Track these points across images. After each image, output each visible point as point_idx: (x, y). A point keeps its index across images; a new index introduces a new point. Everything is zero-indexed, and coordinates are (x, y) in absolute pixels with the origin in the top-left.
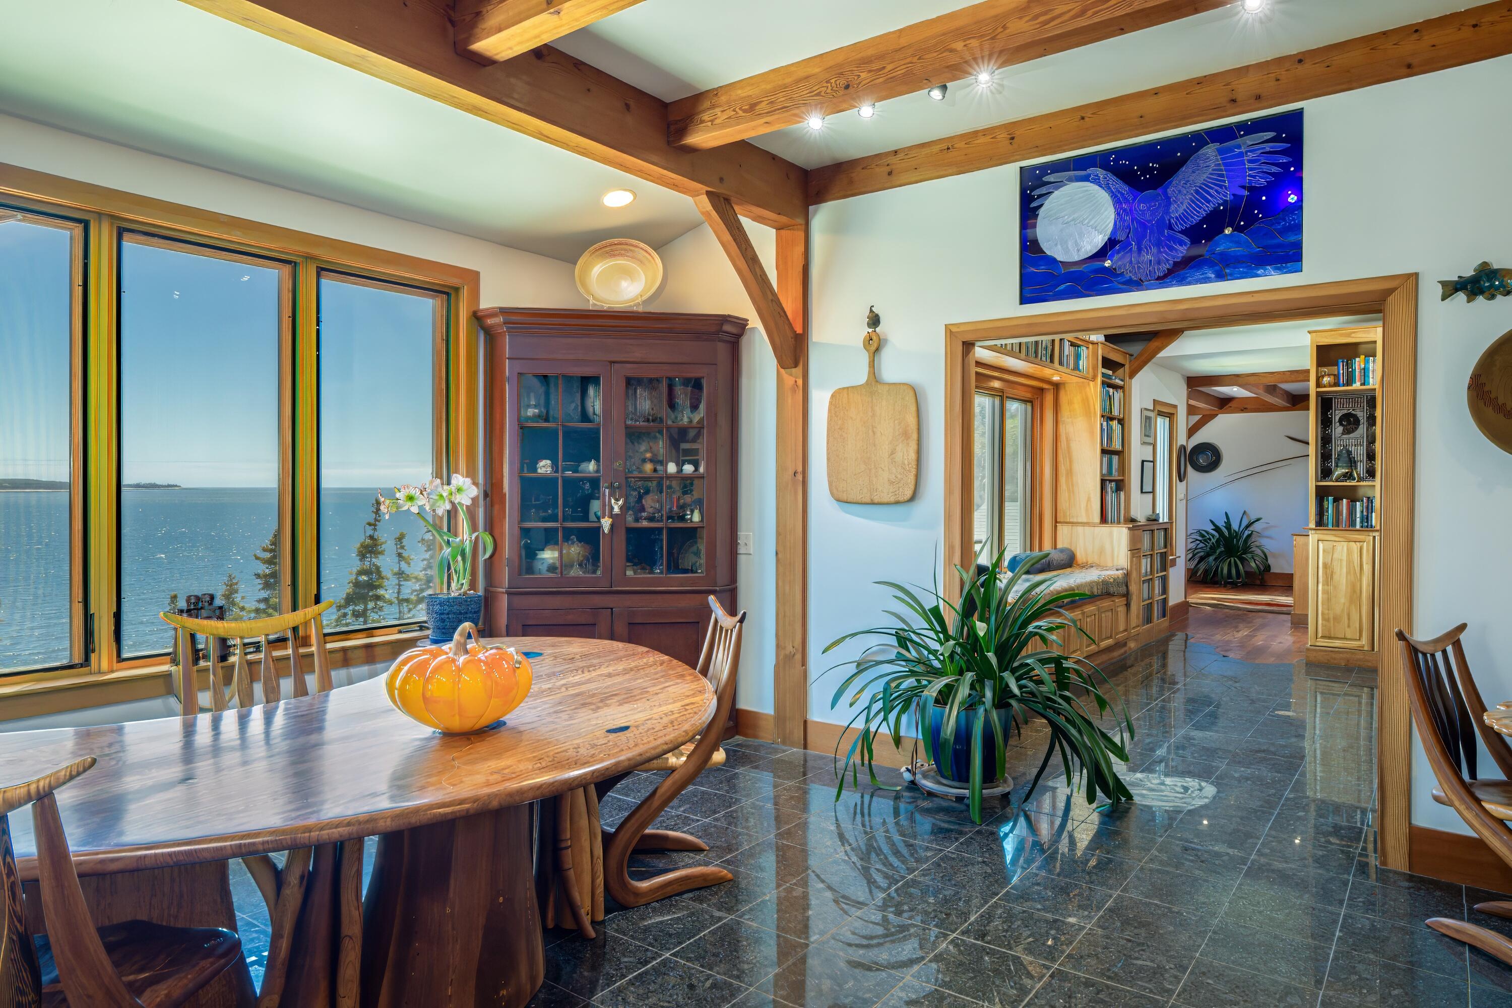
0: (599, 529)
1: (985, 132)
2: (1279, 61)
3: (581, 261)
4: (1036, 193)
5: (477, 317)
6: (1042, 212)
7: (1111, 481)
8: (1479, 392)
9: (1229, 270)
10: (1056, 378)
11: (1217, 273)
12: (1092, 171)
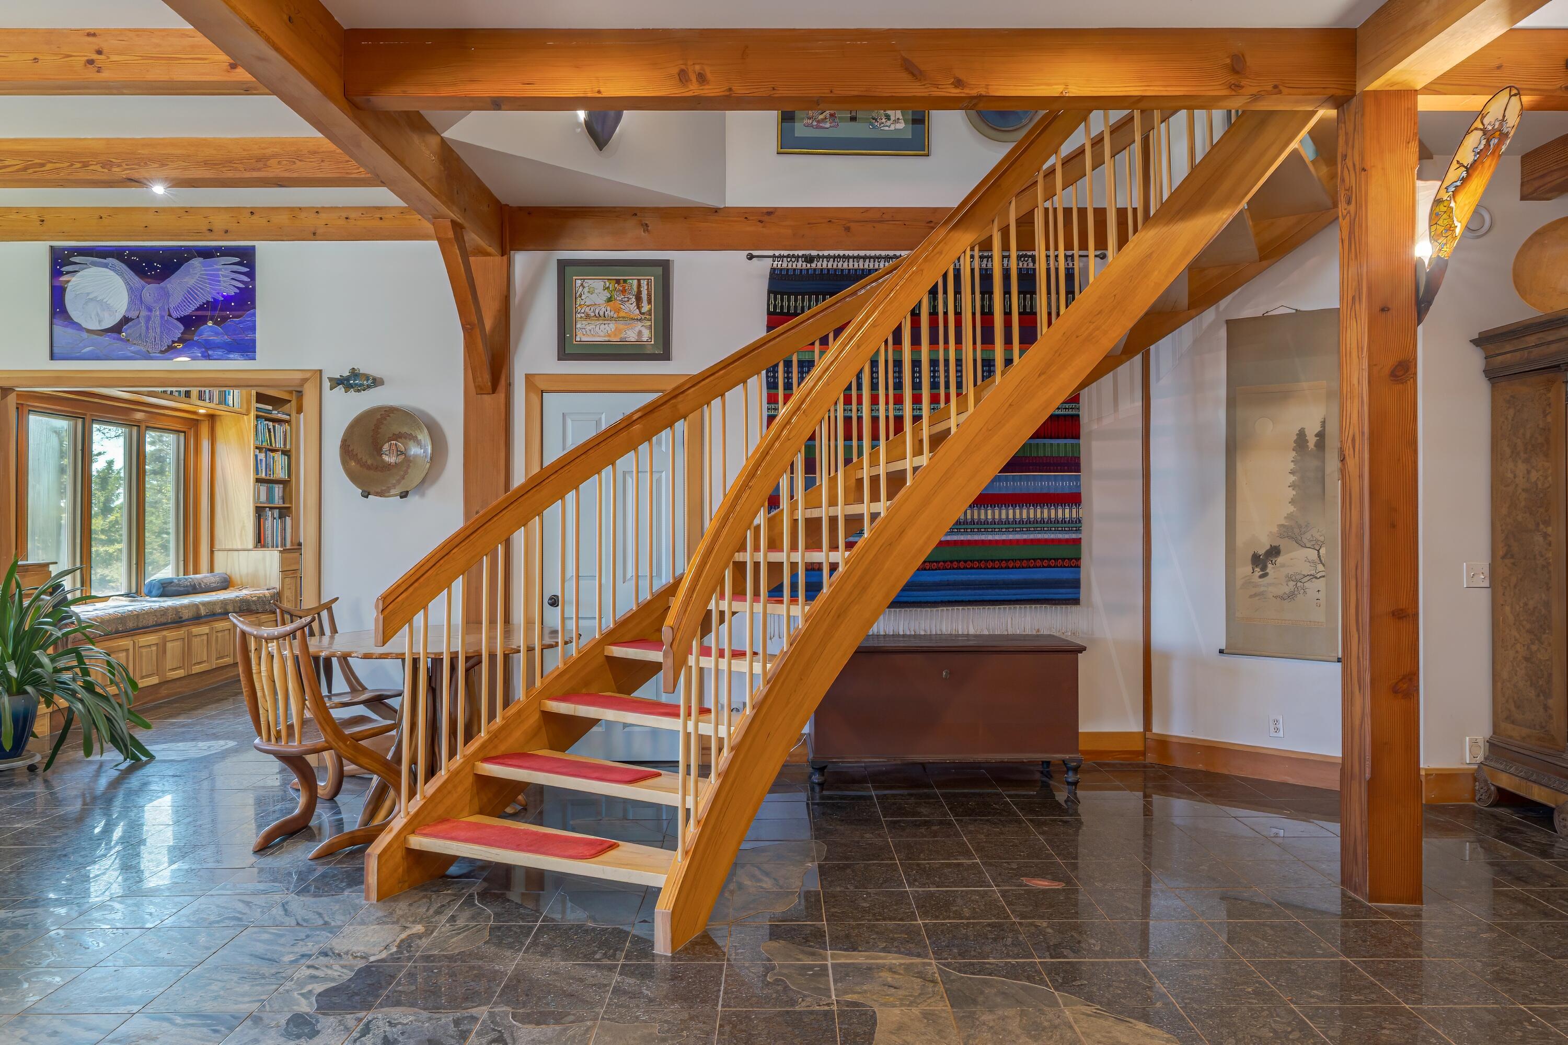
1: (18, 210)
4: (65, 269)
6: (69, 285)
7: (271, 508)
8: (347, 450)
9: (210, 352)
10: (202, 411)
11: (202, 353)
12: (110, 261)
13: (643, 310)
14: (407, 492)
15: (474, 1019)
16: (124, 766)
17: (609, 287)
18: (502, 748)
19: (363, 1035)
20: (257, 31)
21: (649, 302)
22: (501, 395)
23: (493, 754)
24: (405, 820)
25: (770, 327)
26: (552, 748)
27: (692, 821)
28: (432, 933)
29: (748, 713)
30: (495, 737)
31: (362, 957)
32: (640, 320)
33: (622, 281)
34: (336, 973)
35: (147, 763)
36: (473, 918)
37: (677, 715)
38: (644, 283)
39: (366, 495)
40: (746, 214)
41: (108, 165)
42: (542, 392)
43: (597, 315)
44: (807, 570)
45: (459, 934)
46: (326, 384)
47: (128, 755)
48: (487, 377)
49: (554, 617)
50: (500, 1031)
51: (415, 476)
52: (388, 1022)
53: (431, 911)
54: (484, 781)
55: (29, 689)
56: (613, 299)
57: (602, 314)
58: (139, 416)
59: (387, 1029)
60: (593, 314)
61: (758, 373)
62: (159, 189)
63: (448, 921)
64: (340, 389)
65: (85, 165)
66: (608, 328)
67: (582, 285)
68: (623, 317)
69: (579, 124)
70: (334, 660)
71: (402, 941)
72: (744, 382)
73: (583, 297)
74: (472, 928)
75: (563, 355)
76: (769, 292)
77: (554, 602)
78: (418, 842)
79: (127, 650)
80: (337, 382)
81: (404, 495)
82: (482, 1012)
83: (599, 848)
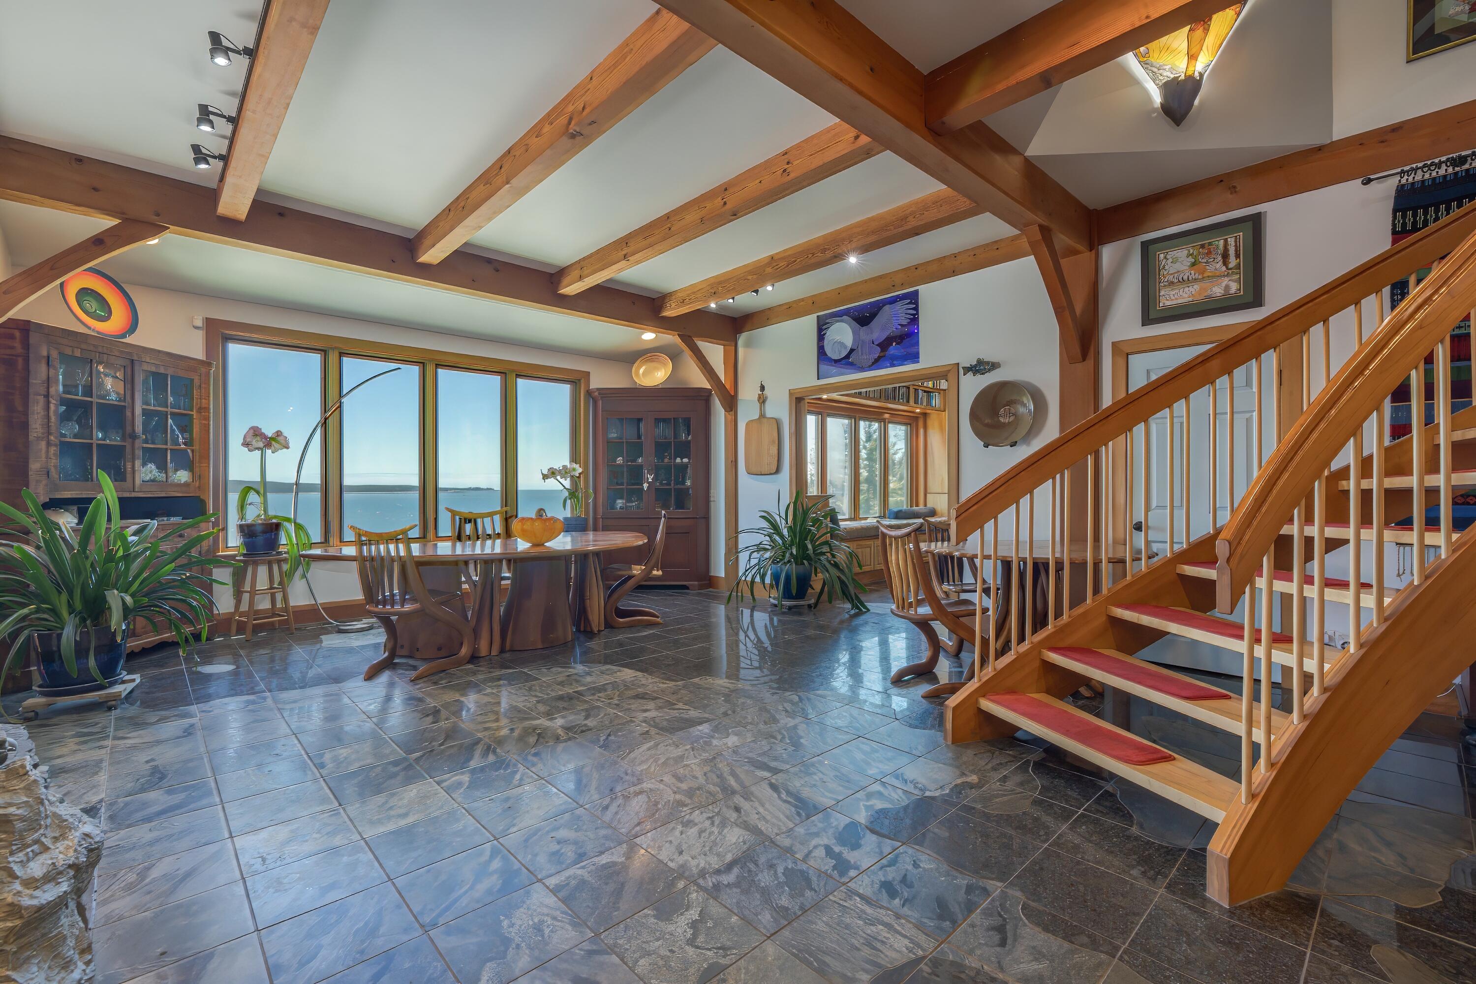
0: (643, 489)
1: (802, 300)
2: (908, 269)
3: (636, 365)
4: (824, 327)
5: (589, 393)
6: (826, 336)
8: (974, 416)
9: (895, 362)
10: (918, 411)
11: (890, 364)
12: (845, 317)
13: (1230, 266)
14: (1016, 442)
15: (986, 892)
16: (853, 612)
17: (1193, 253)
18: (1068, 642)
19: (889, 866)
20: (841, 79)
21: (1237, 256)
22: (1090, 362)
23: (1061, 645)
24: (977, 685)
25: (1394, 242)
26: (1119, 649)
27: (1262, 761)
28: (981, 787)
29: (1352, 650)
30: (1060, 631)
31: (921, 790)
32: (1228, 275)
33: (1206, 246)
34: (896, 797)
35: (865, 612)
36: (1021, 784)
37: (1241, 637)
38: (1231, 241)
39: (986, 446)
40: (1360, 141)
41: (824, 251)
42: (1128, 355)
43: (1181, 280)
44: (1455, 503)
45: (1005, 795)
46: (961, 371)
47: (854, 606)
48: (1077, 350)
49: (1140, 540)
50: (1005, 919)
51: (1023, 430)
52: (914, 861)
53: (990, 765)
54: (1050, 668)
55: (805, 562)
56: (1198, 262)
57: (1185, 278)
58: (887, 416)
59: (910, 867)
60: (1176, 281)
61: (1378, 291)
62: (853, 260)
63: (999, 780)
64: (970, 374)
65: (813, 254)
66: (1193, 290)
67: (1165, 258)
68: (1209, 277)
69: (1155, 110)
70: (965, 559)
71: (956, 785)
72: (1357, 303)
73: (1166, 267)
74: (1018, 793)
75: (1147, 319)
76: (1395, 211)
77: (1138, 527)
78: (987, 705)
79: (870, 548)
80: (967, 370)
81: (1013, 444)
82: (996, 887)
83: (1155, 756)
